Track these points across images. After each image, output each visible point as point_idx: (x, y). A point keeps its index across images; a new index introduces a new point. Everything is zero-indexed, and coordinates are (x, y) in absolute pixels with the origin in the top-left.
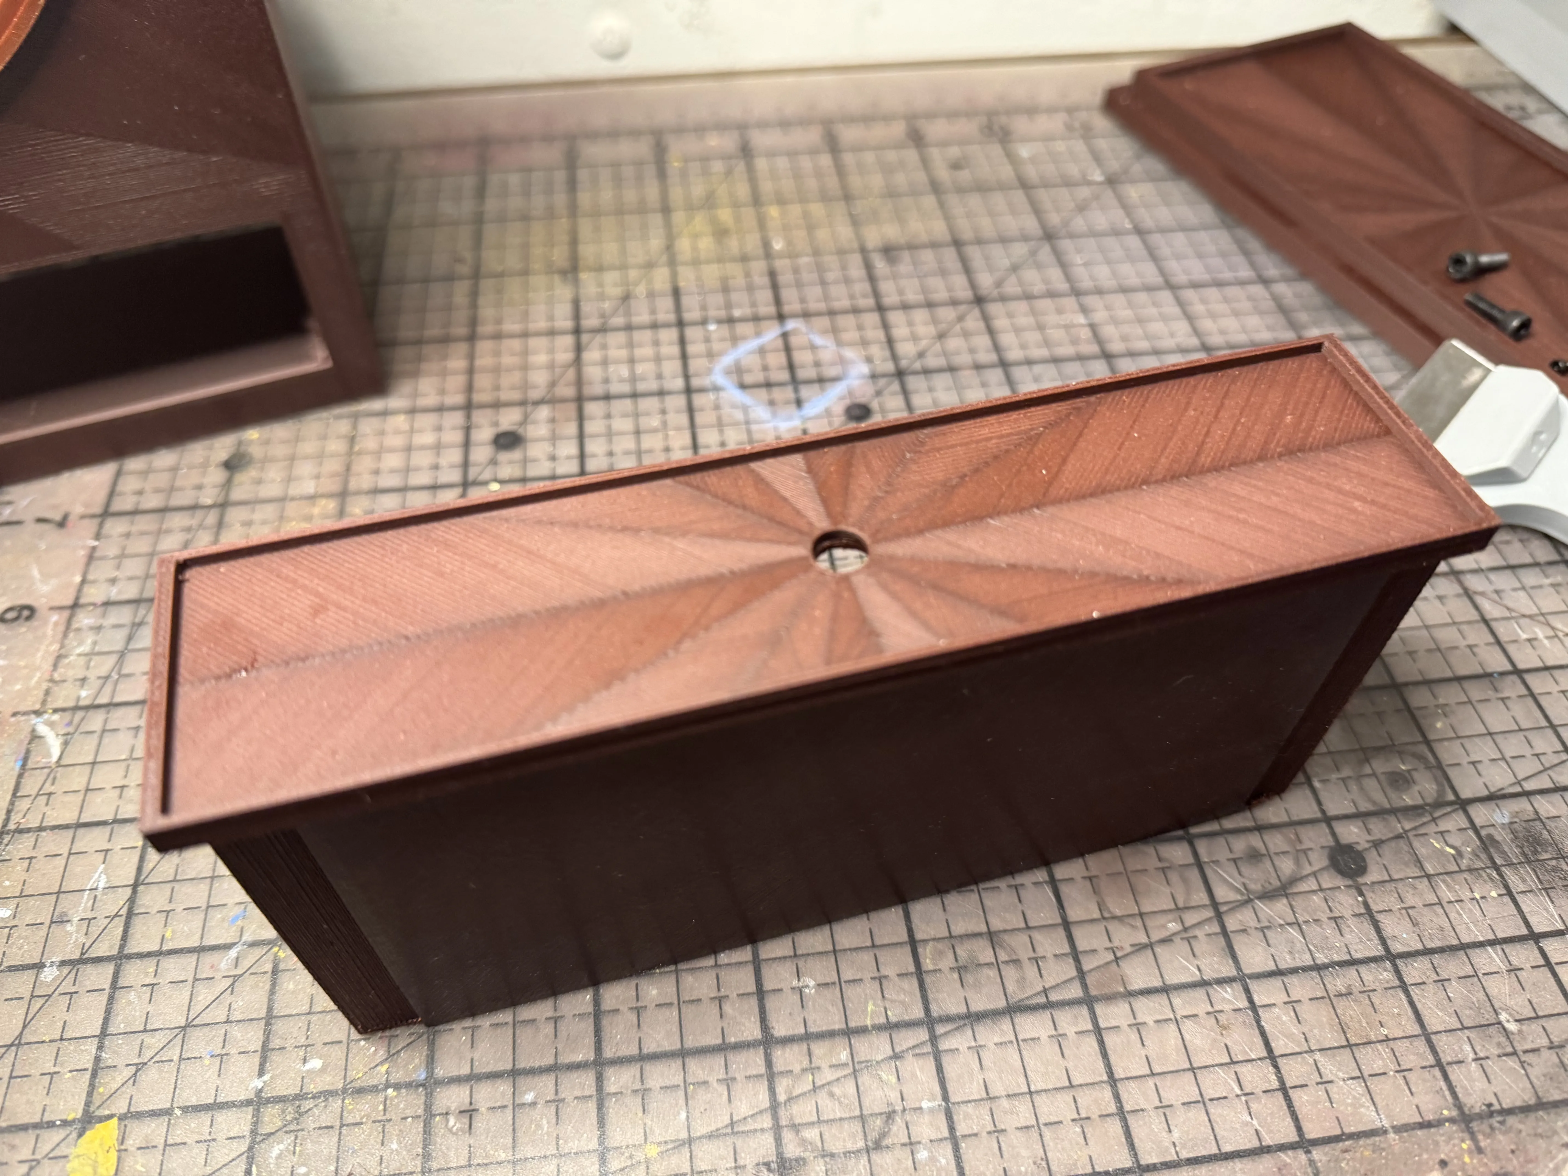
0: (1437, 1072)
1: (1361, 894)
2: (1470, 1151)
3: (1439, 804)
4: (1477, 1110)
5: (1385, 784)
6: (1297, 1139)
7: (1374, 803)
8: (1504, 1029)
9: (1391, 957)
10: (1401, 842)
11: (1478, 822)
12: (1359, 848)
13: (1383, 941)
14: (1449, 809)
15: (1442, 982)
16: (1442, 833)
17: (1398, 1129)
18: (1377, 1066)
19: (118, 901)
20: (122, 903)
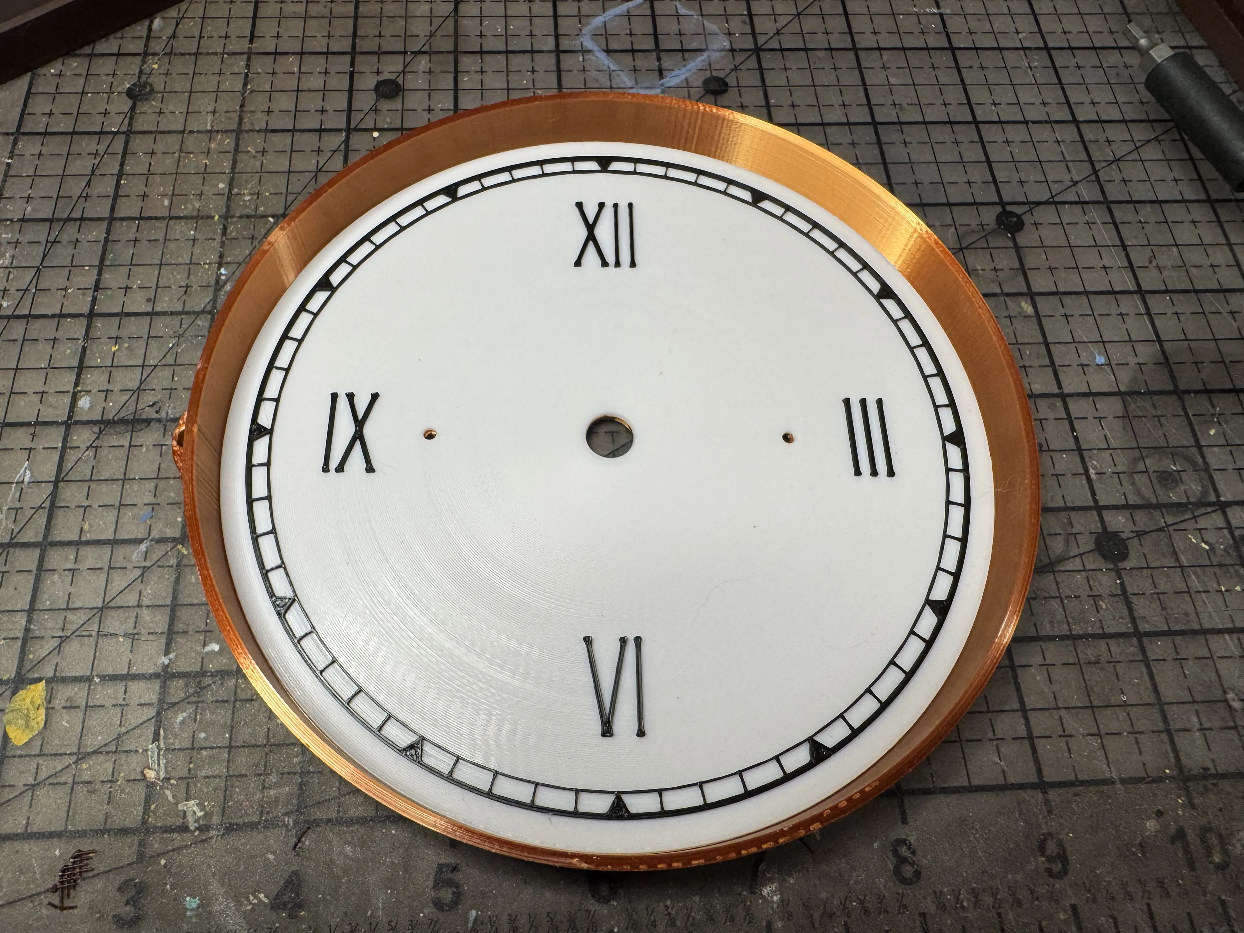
0: (1164, 737)
1: (1120, 578)
2: (1183, 806)
3: (1201, 504)
4: (1194, 772)
5: (1155, 481)
6: (1037, 780)
7: (1143, 498)
8: (1230, 707)
9: (1139, 635)
10: (1162, 534)
11: (1234, 522)
12: (1124, 536)
13: (1133, 620)
14: (1210, 509)
15: (1180, 660)
16: (1200, 530)
17: (1123, 781)
18: (1113, 726)
19: (43, 494)
20: (45, 497)
